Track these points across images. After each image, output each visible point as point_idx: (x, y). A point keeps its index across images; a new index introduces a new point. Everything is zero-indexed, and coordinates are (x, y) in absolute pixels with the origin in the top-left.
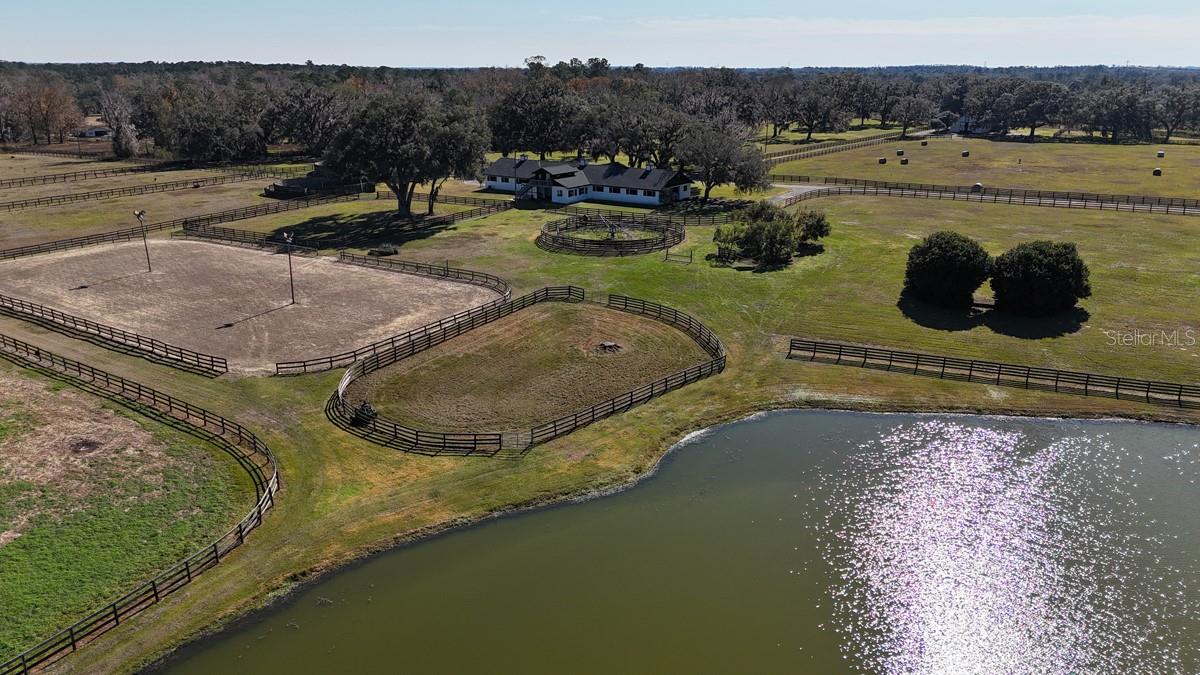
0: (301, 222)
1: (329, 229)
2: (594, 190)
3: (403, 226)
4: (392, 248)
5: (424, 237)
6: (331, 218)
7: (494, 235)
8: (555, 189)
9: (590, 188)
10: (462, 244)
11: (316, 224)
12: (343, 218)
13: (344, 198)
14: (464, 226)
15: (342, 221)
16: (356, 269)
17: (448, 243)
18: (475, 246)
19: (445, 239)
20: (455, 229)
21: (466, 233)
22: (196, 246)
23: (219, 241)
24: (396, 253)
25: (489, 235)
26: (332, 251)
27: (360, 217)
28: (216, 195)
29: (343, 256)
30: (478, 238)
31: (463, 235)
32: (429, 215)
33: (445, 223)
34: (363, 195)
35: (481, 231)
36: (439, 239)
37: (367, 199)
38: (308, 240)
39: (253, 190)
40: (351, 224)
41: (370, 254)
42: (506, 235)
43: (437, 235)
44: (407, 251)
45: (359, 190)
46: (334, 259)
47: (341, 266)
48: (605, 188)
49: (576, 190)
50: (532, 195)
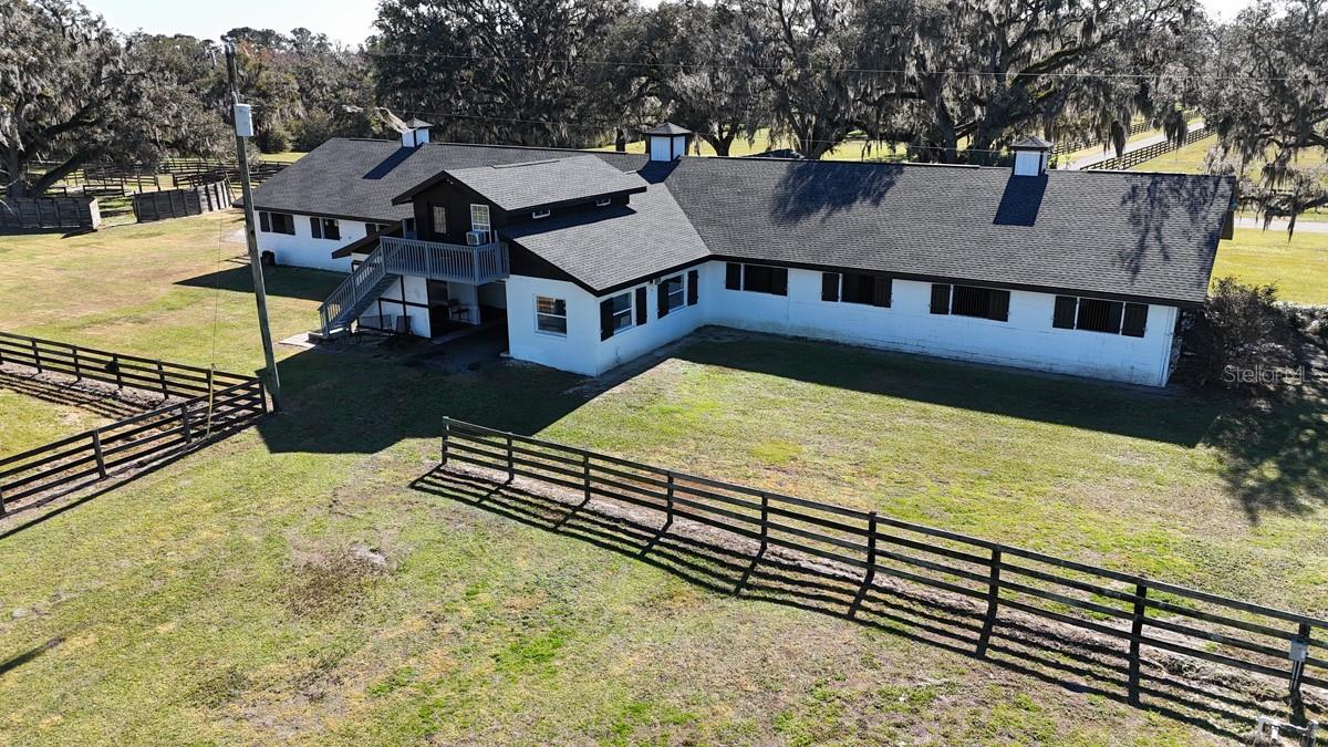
9: (713, 279)
48: (794, 276)
49: (642, 294)
50: (406, 320)
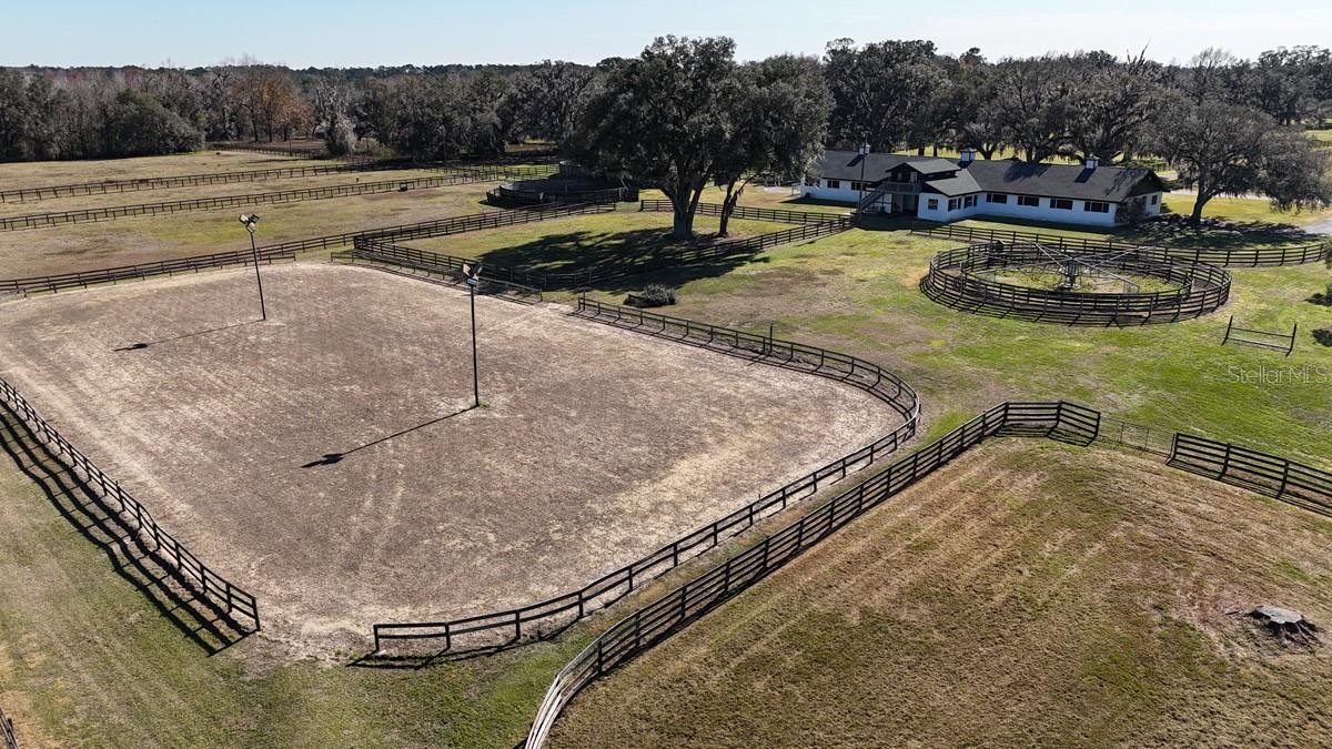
0: (527, 242)
1: (565, 254)
2: (989, 200)
3: (681, 253)
4: (665, 292)
5: (715, 273)
6: (574, 237)
7: (836, 272)
8: (924, 198)
9: (982, 198)
10: (784, 290)
11: (548, 247)
12: (590, 238)
13: (595, 208)
14: (781, 256)
15: (588, 243)
16: (602, 329)
17: (759, 286)
18: (808, 292)
19: (752, 278)
20: (766, 260)
21: (789, 269)
22: (360, 277)
23: (397, 268)
24: (672, 302)
25: (829, 273)
26: (566, 294)
27: (614, 238)
28: (422, 200)
29: (583, 304)
30: (809, 278)
31: (785, 273)
32: (720, 235)
33: (748, 250)
34: (621, 205)
35: (814, 265)
36: (744, 277)
37: (627, 211)
38: (532, 273)
39: (473, 195)
40: (600, 248)
41: (626, 303)
42: (859, 273)
43: (738, 271)
44: (690, 299)
45: (616, 199)
46: (568, 308)
47: (577, 325)
48: (1009, 197)
49: (960, 200)
50: (883, 208)
